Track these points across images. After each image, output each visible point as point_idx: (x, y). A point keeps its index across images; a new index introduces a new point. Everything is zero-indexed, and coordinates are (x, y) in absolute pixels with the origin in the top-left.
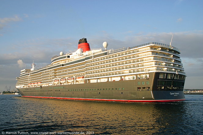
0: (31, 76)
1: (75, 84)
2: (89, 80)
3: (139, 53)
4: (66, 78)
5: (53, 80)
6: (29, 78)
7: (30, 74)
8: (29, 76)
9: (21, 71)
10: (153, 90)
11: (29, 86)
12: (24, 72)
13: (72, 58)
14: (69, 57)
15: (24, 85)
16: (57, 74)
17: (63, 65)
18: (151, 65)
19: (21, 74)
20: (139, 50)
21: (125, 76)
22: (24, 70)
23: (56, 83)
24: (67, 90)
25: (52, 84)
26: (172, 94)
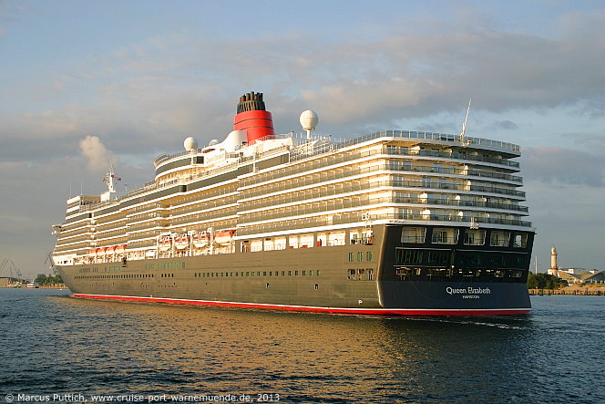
0: (99, 221)
1: (211, 253)
2: (246, 241)
3: (359, 163)
4: (191, 233)
5: (157, 237)
6: (93, 229)
7: (96, 214)
8: (93, 222)
9: (69, 202)
10: (381, 279)
11: (91, 259)
12: (78, 207)
13: (210, 164)
14: (200, 160)
15: (75, 256)
16: (171, 217)
17: (184, 188)
18: (379, 202)
19: (69, 214)
20: (362, 151)
21: (328, 232)
22: (78, 198)
23: (164, 248)
24: (192, 272)
25: (152, 254)
26: (452, 291)
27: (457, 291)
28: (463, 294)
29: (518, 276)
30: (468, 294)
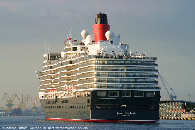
4: (69, 86)
5: (64, 86)
6: (52, 76)
11: (49, 96)
12: (47, 61)
17: (71, 62)
25: (63, 95)
26: (118, 114)
27: (120, 113)
28: (123, 115)
29: (153, 108)
30: (125, 114)
